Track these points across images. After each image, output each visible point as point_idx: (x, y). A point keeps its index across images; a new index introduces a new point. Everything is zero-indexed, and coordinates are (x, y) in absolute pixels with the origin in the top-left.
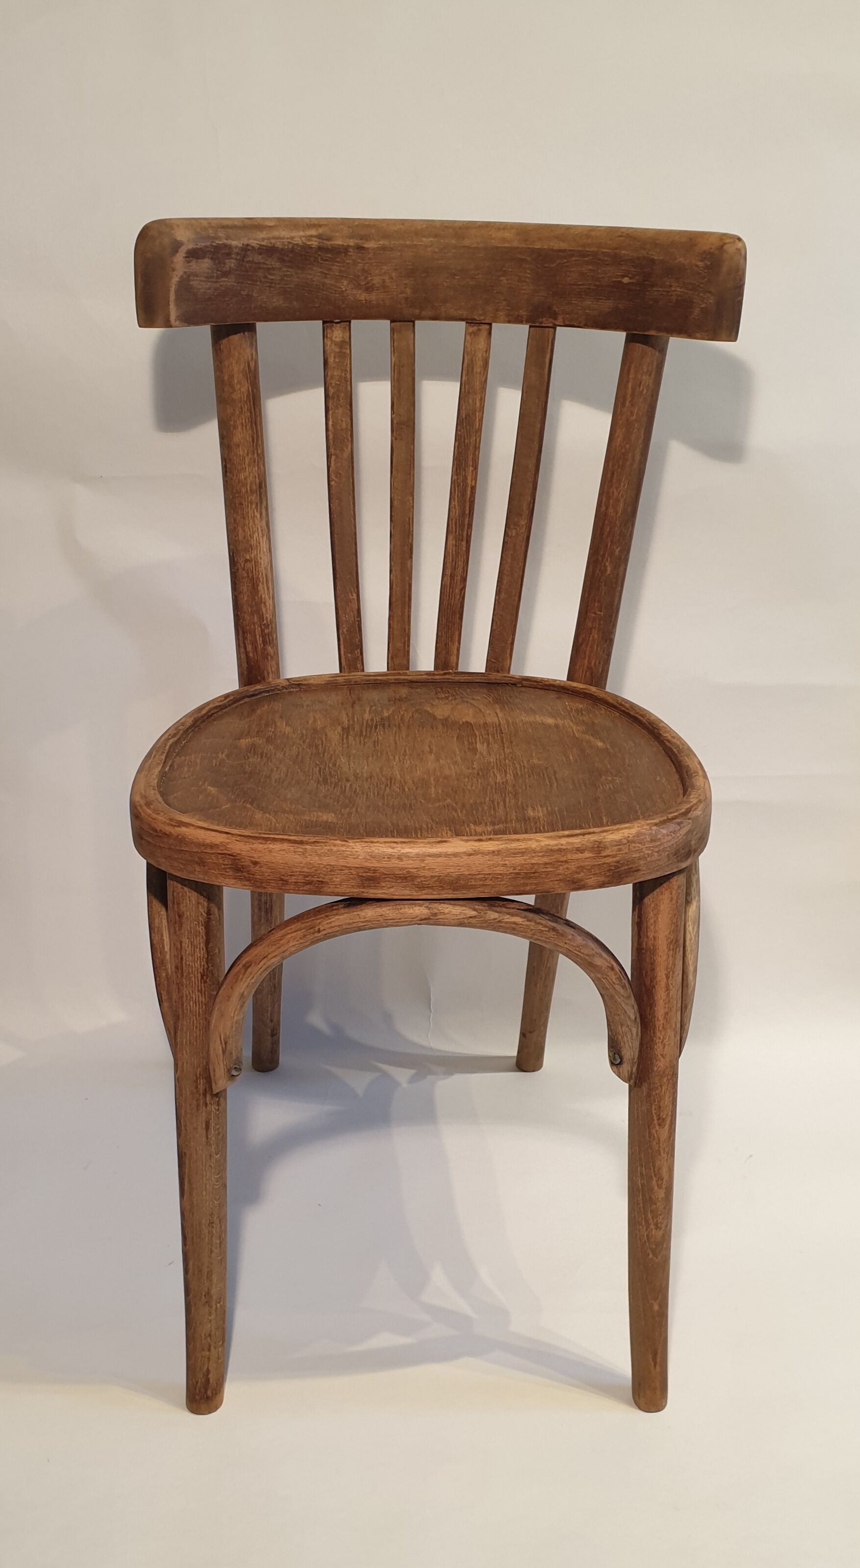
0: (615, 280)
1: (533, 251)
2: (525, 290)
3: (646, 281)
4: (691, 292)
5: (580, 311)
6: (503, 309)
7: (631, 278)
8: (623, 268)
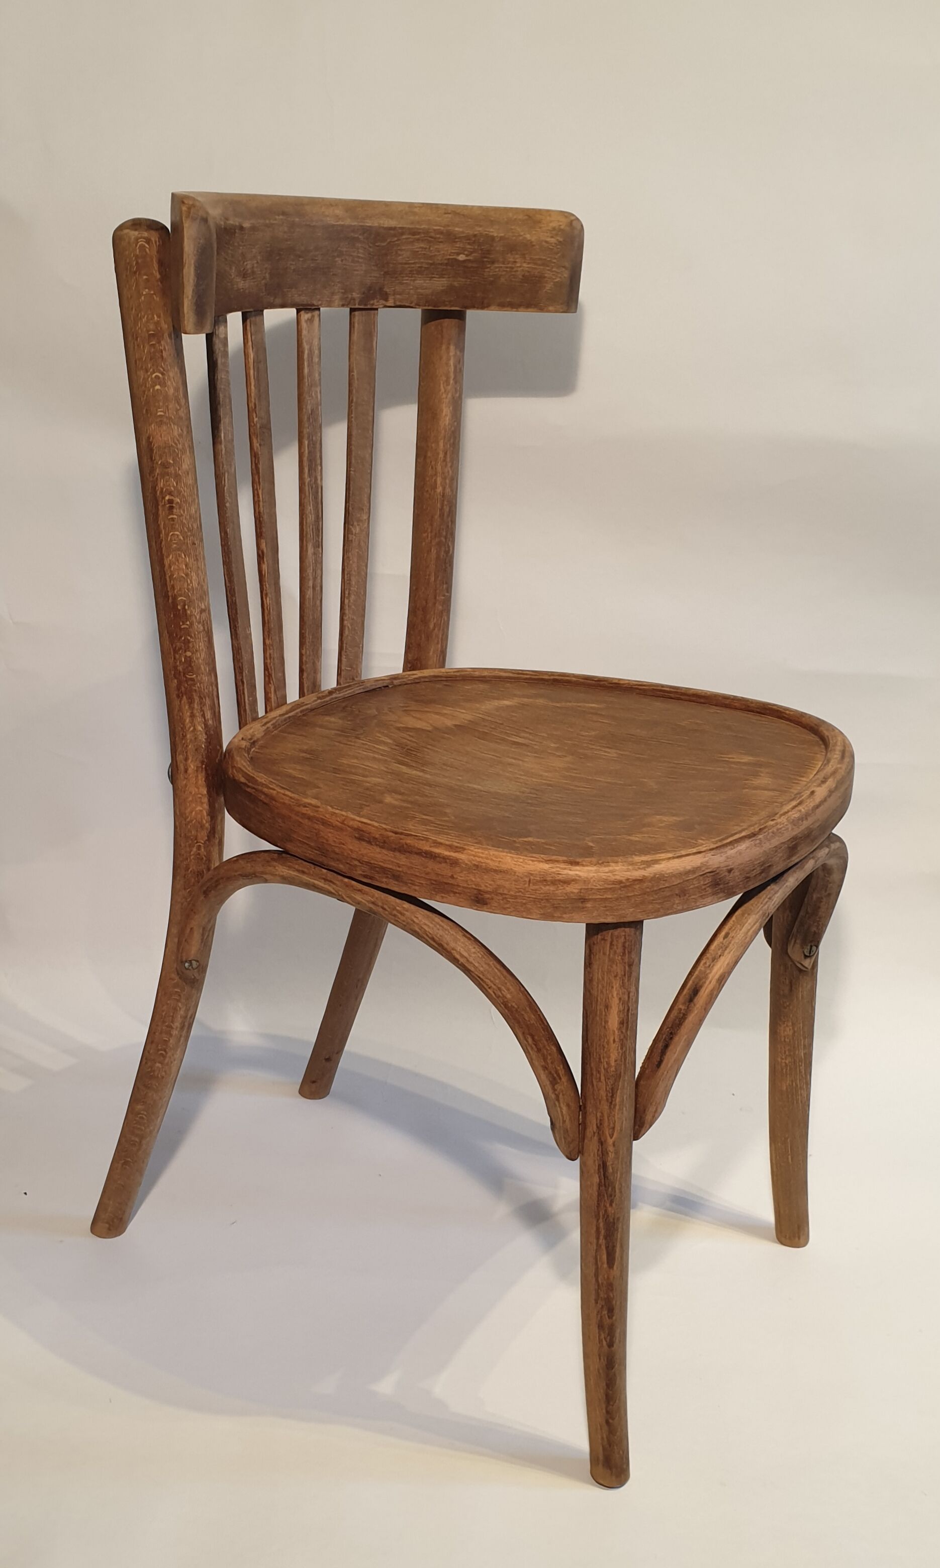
0: (448, 257)
1: (366, 230)
2: (357, 271)
3: (485, 258)
4: (542, 267)
5: (412, 291)
6: (339, 292)
7: (467, 255)
8: (458, 245)
